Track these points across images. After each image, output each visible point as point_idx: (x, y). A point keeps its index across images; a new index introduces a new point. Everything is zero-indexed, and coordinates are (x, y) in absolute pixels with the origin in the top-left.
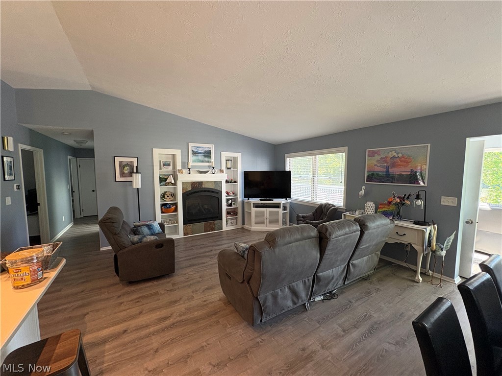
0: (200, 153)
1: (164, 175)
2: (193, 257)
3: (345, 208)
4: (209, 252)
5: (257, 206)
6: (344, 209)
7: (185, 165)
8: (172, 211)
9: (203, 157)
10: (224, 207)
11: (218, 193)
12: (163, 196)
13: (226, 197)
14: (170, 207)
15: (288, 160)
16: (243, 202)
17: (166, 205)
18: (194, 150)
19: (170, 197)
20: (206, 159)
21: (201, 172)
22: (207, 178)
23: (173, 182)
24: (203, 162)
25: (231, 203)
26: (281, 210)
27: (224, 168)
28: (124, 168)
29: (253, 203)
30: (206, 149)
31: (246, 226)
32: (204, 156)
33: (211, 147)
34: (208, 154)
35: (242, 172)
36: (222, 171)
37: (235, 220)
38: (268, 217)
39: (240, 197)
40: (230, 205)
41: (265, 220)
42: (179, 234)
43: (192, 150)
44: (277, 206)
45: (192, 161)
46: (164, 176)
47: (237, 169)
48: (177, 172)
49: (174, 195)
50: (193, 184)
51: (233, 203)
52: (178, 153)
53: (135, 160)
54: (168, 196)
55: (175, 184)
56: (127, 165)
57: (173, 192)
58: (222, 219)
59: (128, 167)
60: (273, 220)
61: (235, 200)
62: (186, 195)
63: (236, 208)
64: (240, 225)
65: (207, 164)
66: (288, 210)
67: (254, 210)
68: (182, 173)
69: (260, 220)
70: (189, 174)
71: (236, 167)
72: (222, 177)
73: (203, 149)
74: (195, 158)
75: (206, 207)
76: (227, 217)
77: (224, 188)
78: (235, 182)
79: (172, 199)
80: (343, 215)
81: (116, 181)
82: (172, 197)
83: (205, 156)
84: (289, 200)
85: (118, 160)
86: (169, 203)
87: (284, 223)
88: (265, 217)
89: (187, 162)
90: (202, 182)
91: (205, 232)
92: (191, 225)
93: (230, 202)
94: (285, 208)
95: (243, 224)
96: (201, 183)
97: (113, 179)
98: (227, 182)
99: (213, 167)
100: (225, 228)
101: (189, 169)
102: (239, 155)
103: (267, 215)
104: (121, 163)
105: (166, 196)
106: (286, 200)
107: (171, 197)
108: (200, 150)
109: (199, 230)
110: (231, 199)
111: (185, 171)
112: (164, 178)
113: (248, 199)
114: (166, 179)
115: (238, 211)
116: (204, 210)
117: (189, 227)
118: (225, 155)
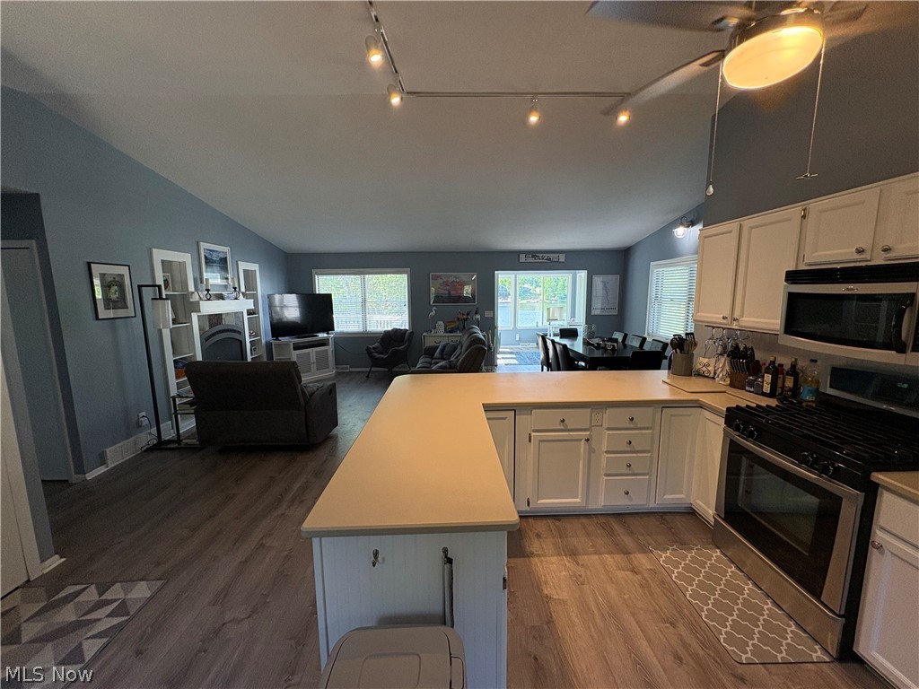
0: (215, 262)
5: (297, 347)
7: (197, 282)
9: (219, 269)
11: (239, 333)
13: (250, 338)
15: (318, 278)
16: (269, 345)
18: (207, 255)
20: (224, 273)
21: (219, 297)
26: (330, 349)
27: (244, 288)
28: (109, 288)
29: (293, 344)
30: (221, 255)
32: (220, 267)
33: (226, 251)
34: (224, 264)
38: (315, 361)
41: (312, 366)
43: (205, 257)
44: (324, 343)
47: (257, 290)
48: (190, 296)
50: (211, 318)
52: (186, 258)
53: (125, 271)
56: (114, 281)
59: (116, 288)
60: (322, 363)
62: (205, 338)
65: (224, 283)
66: (333, 348)
67: (295, 353)
69: (305, 367)
70: (209, 300)
71: (255, 288)
72: (243, 306)
73: (217, 254)
74: (209, 270)
77: (247, 324)
81: (97, 318)
84: (333, 334)
85: (97, 270)
88: (312, 361)
89: (199, 277)
90: (221, 315)
96: (219, 317)
97: (91, 314)
99: (235, 288)
101: (208, 291)
102: (256, 268)
103: (313, 358)
104: (102, 277)
106: (330, 333)
108: (214, 257)
113: (278, 339)
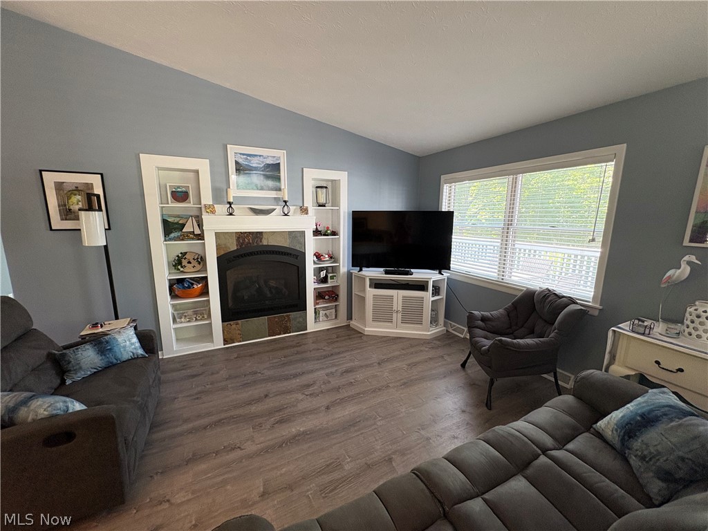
0: (256, 169)
1: (178, 216)
2: (214, 418)
3: (597, 306)
4: (258, 400)
5: (377, 285)
6: (595, 308)
7: (220, 194)
8: (197, 293)
9: (262, 178)
10: (311, 285)
11: (297, 257)
12: (178, 263)
13: (315, 263)
14: (189, 287)
15: (446, 189)
16: (350, 275)
17: (180, 281)
18: (240, 161)
19: (194, 263)
20: (270, 183)
21: (257, 212)
22: (273, 224)
23: (197, 231)
24: (262, 189)
25: (326, 276)
26: (428, 296)
27: (309, 202)
28: (69, 198)
29: (370, 279)
30: (270, 161)
31: (354, 323)
32: (264, 175)
33: (280, 156)
34: (273, 171)
35: (348, 213)
36: (304, 211)
37: (334, 310)
38: (400, 309)
39: (344, 264)
40: (324, 280)
41: (395, 315)
42: (213, 342)
43: (237, 163)
44: (421, 286)
45: (237, 186)
46: (176, 220)
47: (339, 206)
48: (203, 209)
49: (202, 260)
50: (241, 236)
51: (329, 275)
52: (203, 166)
53: (95, 181)
54: (189, 262)
55: (201, 237)
56: (77, 190)
57: (200, 252)
58: (306, 310)
59: (79, 197)
60: (412, 315)
61: (334, 270)
62: (225, 262)
63: (337, 287)
64: (342, 321)
65: (273, 194)
66: (443, 295)
67: (371, 292)
68: (213, 212)
69: (383, 314)
70: (231, 214)
71: (336, 202)
72: (306, 224)
73: (261, 159)
74: (243, 179)
75: (272, 283)
76: (316, 304)
77: (311, 246)
78: (334, 233)
79: (198, 267)
80: (610, 334)
81: (51, 229)
82: (199, 263)
83: (267, 177)
84: (446, 274)
85: (50, 179)
86: (190, 278)
87: (434, 321)
88: (395, 308)
89: (225, 188)
90: (261, 233)
91: (269, 336)
92: (239, 321)
93: (323, 274)
94: (436, 291)
95: (350, 317)
96: (258, 235)
97: (44, 225)
98: (317, 233)
99: (285, 202)
100: (312, 326)
101: (230, 203)
102: (342, 177)
103: (398, 304)
104: (59, 186)
105: (184, 262)
106: (440, 273)
107: (196, 264)
108: (255, 163)
109: (258, 333)
110: (326, 268)
111: (221, 209)
112: (177, 223)
113: (361, 270)
114: (183, 225)
115: (338, 290)
116: (270, 290)
117: (234, 326)
118: (313, 176)
